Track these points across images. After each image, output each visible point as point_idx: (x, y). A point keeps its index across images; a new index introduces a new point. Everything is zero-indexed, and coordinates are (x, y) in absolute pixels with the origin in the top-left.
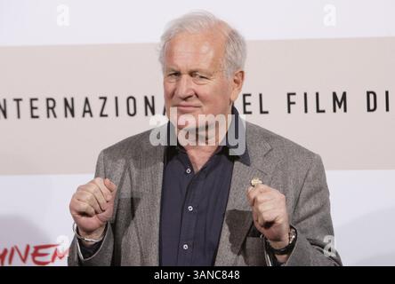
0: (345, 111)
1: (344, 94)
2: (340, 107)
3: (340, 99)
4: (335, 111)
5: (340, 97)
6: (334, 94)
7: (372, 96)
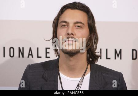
0: (121, 59)
1: (121, 50)
2: (118, 57)
3: (118, 53)
4: (115, 58)
5: (118, 52)
6: (116, 50)
7: (134, 52)
